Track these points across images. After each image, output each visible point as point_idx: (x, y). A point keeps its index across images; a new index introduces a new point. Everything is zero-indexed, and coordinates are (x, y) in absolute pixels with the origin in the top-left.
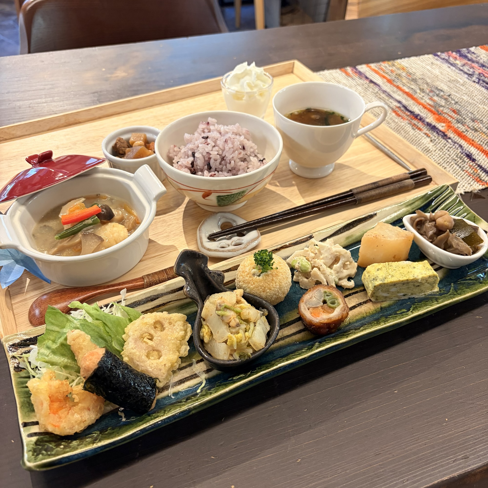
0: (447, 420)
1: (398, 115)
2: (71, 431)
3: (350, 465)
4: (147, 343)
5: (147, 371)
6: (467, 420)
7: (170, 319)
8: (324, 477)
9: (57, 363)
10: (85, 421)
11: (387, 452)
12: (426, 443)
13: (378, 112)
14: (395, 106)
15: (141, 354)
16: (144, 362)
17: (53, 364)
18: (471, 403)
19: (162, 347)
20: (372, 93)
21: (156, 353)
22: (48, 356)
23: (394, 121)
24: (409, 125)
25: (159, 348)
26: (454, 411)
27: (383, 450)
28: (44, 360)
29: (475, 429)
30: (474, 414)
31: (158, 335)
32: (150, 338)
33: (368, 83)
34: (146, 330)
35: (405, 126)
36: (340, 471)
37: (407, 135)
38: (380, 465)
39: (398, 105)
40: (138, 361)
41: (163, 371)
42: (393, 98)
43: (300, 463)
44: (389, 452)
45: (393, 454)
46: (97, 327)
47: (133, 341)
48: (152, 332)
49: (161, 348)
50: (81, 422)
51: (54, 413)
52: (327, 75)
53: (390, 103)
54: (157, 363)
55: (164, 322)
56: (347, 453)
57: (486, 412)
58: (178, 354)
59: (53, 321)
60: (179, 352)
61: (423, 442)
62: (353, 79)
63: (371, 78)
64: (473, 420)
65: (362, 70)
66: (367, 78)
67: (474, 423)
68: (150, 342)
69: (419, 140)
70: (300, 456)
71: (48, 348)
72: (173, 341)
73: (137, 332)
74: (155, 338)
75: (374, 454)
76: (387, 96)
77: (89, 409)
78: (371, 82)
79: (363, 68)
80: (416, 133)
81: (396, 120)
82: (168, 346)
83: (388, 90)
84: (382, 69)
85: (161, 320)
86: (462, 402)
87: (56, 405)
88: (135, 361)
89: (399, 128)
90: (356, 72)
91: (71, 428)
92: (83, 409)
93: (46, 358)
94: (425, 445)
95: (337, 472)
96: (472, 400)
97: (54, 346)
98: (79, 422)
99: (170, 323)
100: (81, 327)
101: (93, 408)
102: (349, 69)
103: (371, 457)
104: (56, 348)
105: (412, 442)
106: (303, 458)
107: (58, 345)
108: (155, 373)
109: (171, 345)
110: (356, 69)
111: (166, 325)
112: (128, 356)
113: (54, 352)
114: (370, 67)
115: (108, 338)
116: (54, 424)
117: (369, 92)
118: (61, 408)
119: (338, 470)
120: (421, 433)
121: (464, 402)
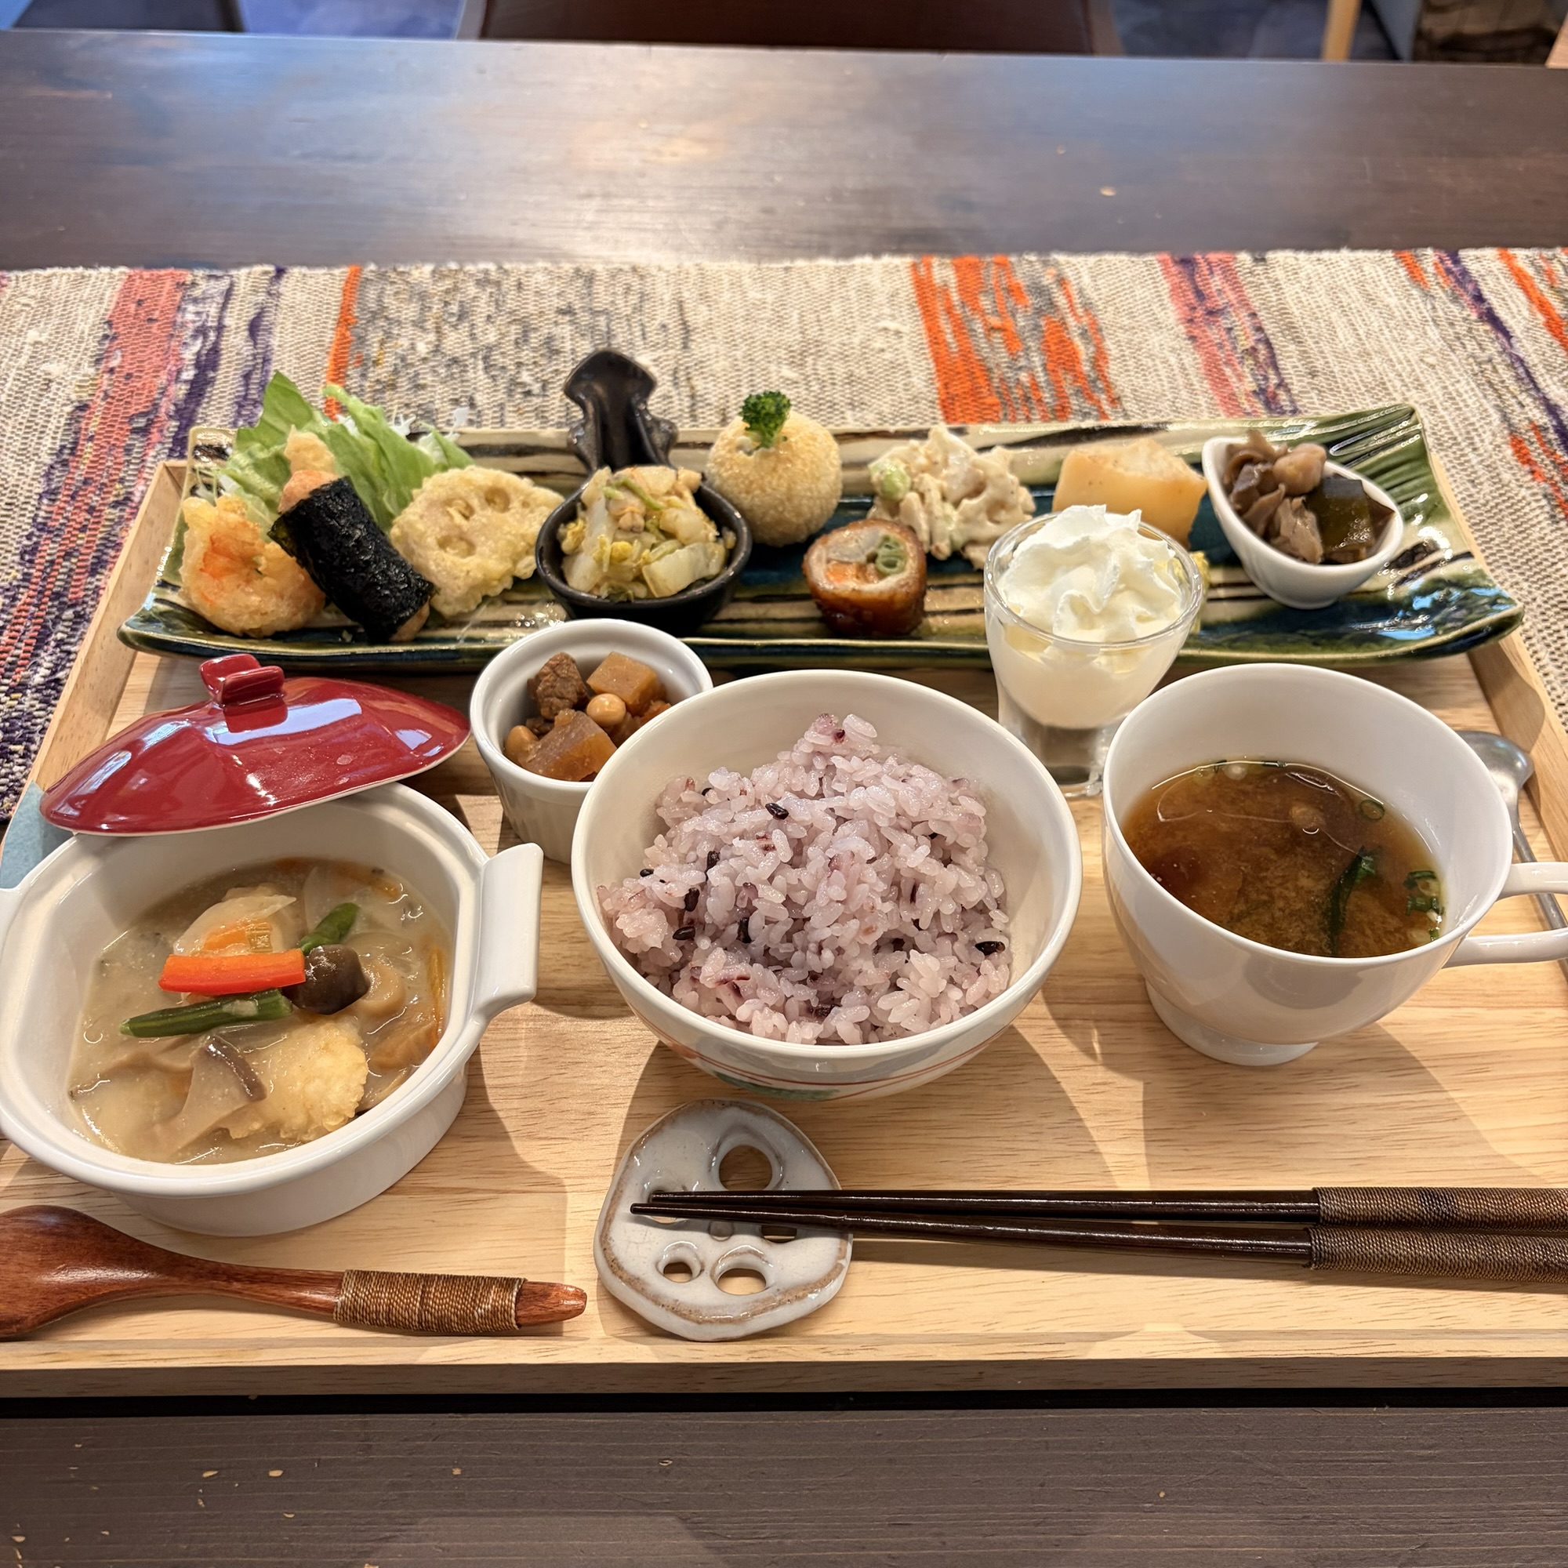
0: (1162, 1495)
1: (1523, 456)
2: (232, 621)
3: (805, 1527)
4: (451, 517)
5: (427, 569)
6: (1226, 1518)
7: (528, 495)
8: (714, 1534)
9: (255, 488)
10: (266, 613)
11: (934, 1526)
12: (1059, 1540)
13: (1456, 434)
14: (1531, 422)
15: (429, 532)
16: (427, 547)
17: (248, 488)
18: (1268, 1472)
19: (483, 539)
20: (1471, 360)
21: (464, 545)
22: (242, 469)
23: (1496, 479)
24: (1544, 502)
25: (474, 539)
26: (1201, 1477)
27: (921, 1519)
28: (232, 473)
29: (1237, 1553)
30: (1260, 1507)
31: (484, 515)
32: (467, 513)
33: (1474, 316)
34: (463, 494)
35: (1529, 504)
36: (767, 1532)
37: (1520, 537)
38: (889, 1556)
39: (1542, 418)
40: (415, 543)
41: (460, 582)
42: (1537, 389)
43: (666, 1472)
44: (935, 1530)
45: (944, 1539)
46: (363, 449)
47: (425, 504)
48: (475, 503)
49: (479, 540)
50: (256, 612)
51: (214, 576)
52: (1345, 265)
53: (1517, 408)
54: (454, 563)
55: (513, 497)
56: (810, 1490)
57: (1300, 1515)
58: (509, 565)
59: (280, 408)
60: (515, 563)
61: (1052, 1537)
62: (1427, 295)
63: (1494, 302)
64: (1244, 1524)
65: (1473, 267)
66: (1479, 298)
67: (1244, 1533)
68: (458, 519)
69: (1554, 564)
70: (677, 1453)
71: (250, 455)
72: (509, 537)
73: (441, 490)
74: (475, 516)
75: (887, 1520)
76: (1519, 379)
77: (282, 597)
78: (1491, 318)
79: (1483, 262)
80: (1559, 533)
81: (1506, 476)
82: (496, 542)
83: (1532, 359)
84: (1550, 274)
85: (510, 490)
86: (1240, 1459)
87: (222, 561)
88: (410, 541)
89: (1502, 507)
90: (1449, 271)
91: (235, 616)
92: (269, 591)
93: (239, 471)
94: (1057, 1546)
95: (755, 1533)
96: (1275, 1461)
97: (262, 455)
98: (253, 609)
99: (525, 504)
100: (328, 438)
101: (291, 597)
102: (1429, 258)
103: (877, 1526)
104: (264, 460)
105: (1019, 1525)
106: (680, 1460)
107: (270, 455)
108: (440, 578)
109: (502, 543)
110: (1456, 261)
111: (515, 504)
112: (401, 527)
113: (257, 466)
114: (1509, 260)
115: (379, 482)
116: (206, 593)
117: (1460, 351)
118: (229, 570)
119: (763, 1528)
120: (1062, 1506)
121: (1245, 1461)
